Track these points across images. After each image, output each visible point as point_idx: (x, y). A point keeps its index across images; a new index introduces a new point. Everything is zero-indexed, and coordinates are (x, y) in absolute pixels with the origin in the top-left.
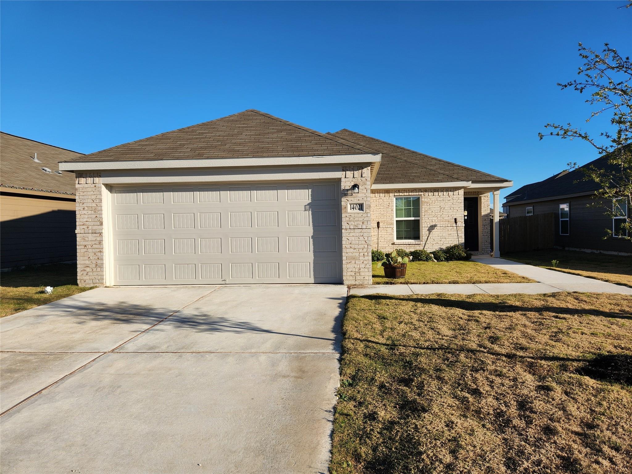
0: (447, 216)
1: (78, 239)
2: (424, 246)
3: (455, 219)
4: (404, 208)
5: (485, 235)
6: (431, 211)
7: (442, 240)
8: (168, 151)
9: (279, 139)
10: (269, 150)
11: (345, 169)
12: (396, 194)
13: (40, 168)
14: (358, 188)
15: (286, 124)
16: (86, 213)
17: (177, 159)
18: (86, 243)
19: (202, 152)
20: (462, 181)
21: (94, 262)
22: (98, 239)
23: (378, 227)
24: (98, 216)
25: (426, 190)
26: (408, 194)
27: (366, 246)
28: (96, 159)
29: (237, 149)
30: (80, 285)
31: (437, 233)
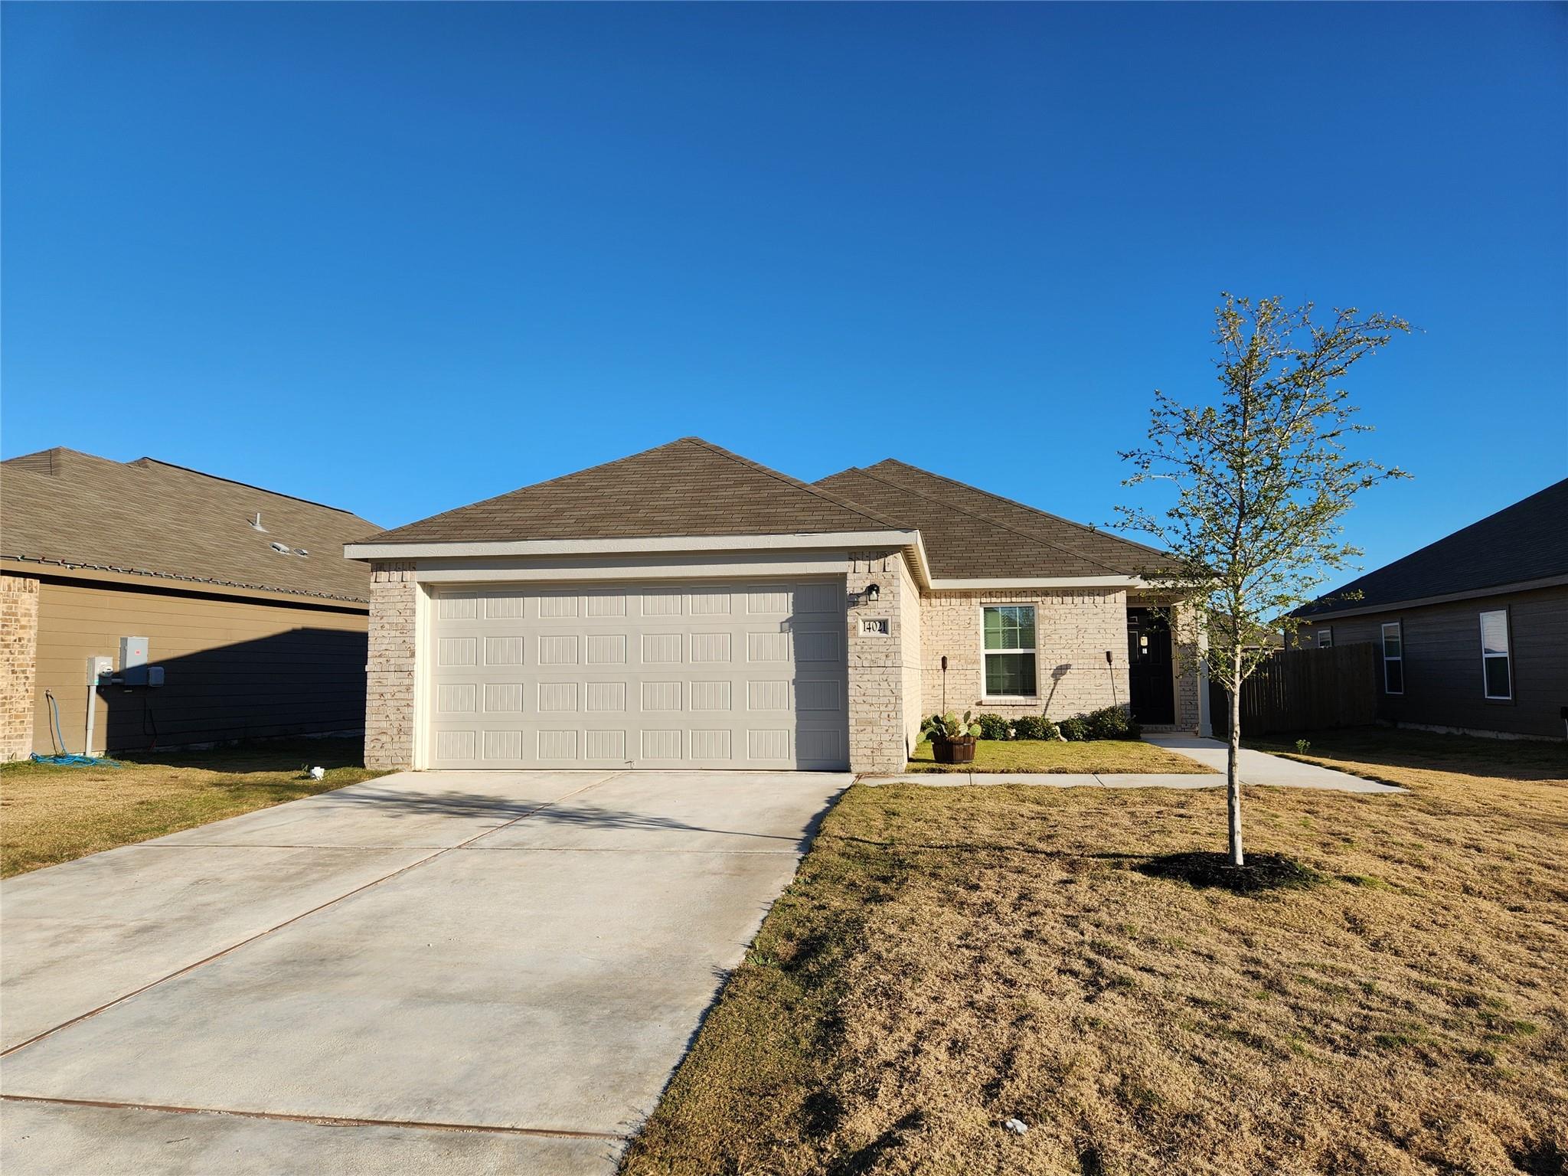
0: (1093, 646)
1: (369, 682)
2: (1046, 710)
3: (1108, 654)
4: (1001, 628)
5: (1187, 688)
6: (1057, 636)
7: (1083, 696)
8: (535, 522)
9: (737, 500)
10: (717, 521)
11: (853, 557)
12: (984, 600)
13: (268, 544)
14: (878, 591)
15: (753, 468)
16: (386, 635)
17: (552, 539)
18: (382, 690)
19: (596, 524)
20: (1120, 574)
21: (396, 724)
22: (407, 682)
23: (944, 667)
24: (407, 639)
25: (1046, 592)
26: (1008, 600)
27: (893, 700)
28: (408, 537)
29: (659, 518)
30: (368, 768)
31: (1070, 682)
